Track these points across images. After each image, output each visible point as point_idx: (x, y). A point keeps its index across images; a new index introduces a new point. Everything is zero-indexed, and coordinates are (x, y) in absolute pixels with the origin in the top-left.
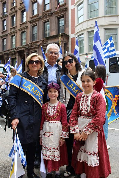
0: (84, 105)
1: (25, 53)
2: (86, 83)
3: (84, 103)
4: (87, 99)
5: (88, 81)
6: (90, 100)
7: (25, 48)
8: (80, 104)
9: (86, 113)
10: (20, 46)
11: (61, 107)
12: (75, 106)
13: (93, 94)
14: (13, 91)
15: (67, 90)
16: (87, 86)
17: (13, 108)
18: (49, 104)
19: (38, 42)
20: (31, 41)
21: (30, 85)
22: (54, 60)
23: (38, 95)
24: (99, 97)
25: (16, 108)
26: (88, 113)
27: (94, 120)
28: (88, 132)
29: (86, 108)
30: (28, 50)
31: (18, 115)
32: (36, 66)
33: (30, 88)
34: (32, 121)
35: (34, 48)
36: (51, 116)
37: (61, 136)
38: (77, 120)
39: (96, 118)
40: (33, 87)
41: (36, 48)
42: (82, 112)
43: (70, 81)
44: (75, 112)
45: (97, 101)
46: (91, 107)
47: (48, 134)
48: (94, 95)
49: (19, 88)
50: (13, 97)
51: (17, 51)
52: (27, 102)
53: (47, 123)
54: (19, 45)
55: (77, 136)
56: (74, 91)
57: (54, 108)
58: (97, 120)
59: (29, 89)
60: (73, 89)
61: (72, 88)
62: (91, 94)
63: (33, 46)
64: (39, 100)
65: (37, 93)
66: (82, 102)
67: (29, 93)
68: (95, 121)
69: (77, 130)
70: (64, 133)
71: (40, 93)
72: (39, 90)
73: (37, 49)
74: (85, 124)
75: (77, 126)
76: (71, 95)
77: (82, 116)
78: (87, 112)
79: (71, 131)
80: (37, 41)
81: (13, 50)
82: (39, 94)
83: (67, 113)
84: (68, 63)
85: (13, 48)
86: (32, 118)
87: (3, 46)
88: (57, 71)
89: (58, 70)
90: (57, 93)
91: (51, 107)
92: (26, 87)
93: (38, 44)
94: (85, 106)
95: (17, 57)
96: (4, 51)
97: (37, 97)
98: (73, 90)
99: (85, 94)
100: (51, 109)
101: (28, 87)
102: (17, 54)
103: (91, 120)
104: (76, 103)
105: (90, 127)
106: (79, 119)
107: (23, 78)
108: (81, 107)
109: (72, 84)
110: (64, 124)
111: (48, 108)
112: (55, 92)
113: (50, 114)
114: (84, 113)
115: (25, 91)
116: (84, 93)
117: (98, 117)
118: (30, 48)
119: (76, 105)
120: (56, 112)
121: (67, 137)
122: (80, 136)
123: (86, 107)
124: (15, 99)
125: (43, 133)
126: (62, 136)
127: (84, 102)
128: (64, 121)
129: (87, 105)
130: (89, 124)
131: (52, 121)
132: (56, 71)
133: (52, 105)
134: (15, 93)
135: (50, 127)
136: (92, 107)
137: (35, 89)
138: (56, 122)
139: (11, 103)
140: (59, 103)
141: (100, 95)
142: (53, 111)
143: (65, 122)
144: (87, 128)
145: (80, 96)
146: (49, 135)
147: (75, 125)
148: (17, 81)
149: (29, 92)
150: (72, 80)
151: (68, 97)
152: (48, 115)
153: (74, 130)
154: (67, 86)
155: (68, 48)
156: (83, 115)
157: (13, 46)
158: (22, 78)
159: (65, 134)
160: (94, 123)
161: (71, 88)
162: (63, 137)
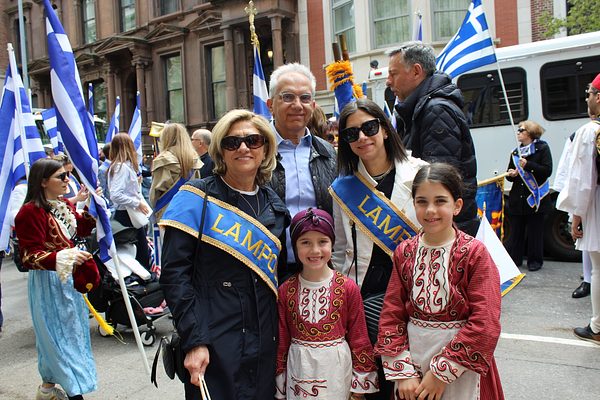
0: (426, 284)
1: (136, 61)
2: (432, 208)
3: (426, 278)
4: (437, 261)
5: (440, 201)
6: (446, 265)
7: (135, 40)
8: (411, 280)
9: (436, 309)
10: (114, 35)
11: (344, 291)
12: (393, 287)
13: (455, 245)
14: (181, 248)
15: (360, 227)
16: (436, 217)
17: (185, 311)
18: (304, 284)
19: (183, 16)
20: (155, 15)
21: (238, 226)
22: (298, 120)
23: (266, 257)
24: (477, 254)
25: (195, 308)
26: (444, 311)
27: (465, 334)
28: (447, 373)
29: (436, 294)
30: (145, 49)
31: (204, 333)
32: (249, 155)
33: (237, 235)
34: (255, 350)
35: (170, 41)
36: (313, 325)
37: (352, 390)
38: (405, 332)
39: (474, 326)
40: (249, 232)
41: (177, 39)
42: (421, 307)
43: (368, 197)
44: (396, 308)
45: (471, 271)
46: (451, 291)
47: (308, 388)
48: (461, 249)
49: (200, 236)
50: (180, 270)
51: (107, 55)
52: (229, 285)
53: (302, 349)
54: (109, 32)
55: (410, 388)
56: (386, 232)
57: (321, 297)
58: (476, 334)
59: (236, 240)
60: (382, 225)
61: (379, 222)
62: (448, 245)
63: (166, 33)
64: (269, 274)
65: (260, 250)
66: (419, 272)
67: (237, 255)
68: (469, 335)
69: (408, 369)
70: (361, 377)
71: (270, 250)
72: (268, 240)
73: (182, 44)
74: (435, 348)
75: (405, 355)
76: (375, 247)
77: (422, 322)
78: (439, 308)
79: (386, 371)
80: (179, 15)
81: (87, 52)
82: (267, 252)
83: (366, 309)
84: (362, 135)
85: (90, 42)
86: (250, 339)
88: (313, 161)
89: (315, 155)
90: (328, 247)
91: (311, 294)
92: (226, 234)
93: (184, 24)
94: (433, 286)
95: (106, 77)
97: (262, 264)
98: (383, 227)
99: (427, 246)
100: (311, 300)
101: (229, 232)
102: (107, 67)
103: (454, 331)
104: (394, 274)
105: (453, 358)
106: (412, 328)
107: (210, 198)
108: (416, 290)
109: (379, 209)
110: (359, 346)
111: (302, 297)
112: (323, 242)
113: (310, 319)
114: (428, 311)
115: (222, 246)
116: (421, 242)
117: (477, 322)
118: (153, 40)
119: (398, 282)
120: (331, 310)
121: (371, 390)
122: (419, 387)
123: (433, 288)
124: (187, 278)
125: (291, 384)
126: (354, 387)
127: (427, 272)
128: (358, 336)
129: (437, 281)
130: (449, 346)
131: (318, 340)
132: (308, 161)
133: (314, 286)
134: (185, 255)
135: (314, 363)
136: (456, 290)
137: (256, 237)
138: (331, 342)
139: (175, 293)
140: (336, 276)
141: (480, 248)
142: (319, 306)
143: (360, 341)
144: (442, 359)
145: (410, 252)
146: (314, 390)
147: (400, 351)
148: (191, 211)
149: (237, 249)
150: (376, 192)
151: (366, 254)
152: (302, 321)
153: (399, 368)
154: (359, 214)
155: (297, 36)
156: (426, 316)
157: (87, 33)
158: (206, 202)
159: (366, 379)
160: (467, 344)
161: (375, 222)
162: (359, 390)
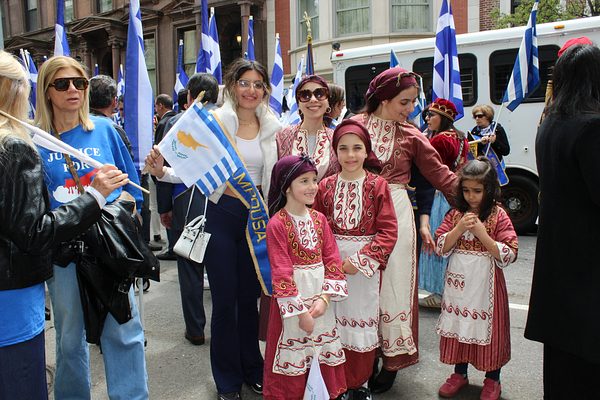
0: (344, 208)
1: (112, 41)
3: (344, 204)
4: (353, 191)
5: (357, 148)
6: (360, 194)
7: (110, 21)
9: (350, 227)
10: (91, 16)
11: (321, 222)
13: (366, 180)
16: (355, 159)
26: (356, 228)
29: (351, 215)
30: (121, 30)
35: (144, 24)
36: (313, 251)
42: (340, 225)
48: (371, 182)
51: (83, 35)
54: (86, 12)
62: (361, 180)
66: (338, 199)
73: (156, 27)
78: (353, 225)
85: (68, 21)
87: (27, 14)
93: (158, 7)
95: (83, 55)
96: (31, 32)
102: (84, 46)
108: (336, 212)
111: (299, 229)
114: (345, 228)
116: (340, 178)
123: (349, 211)
126: (326, 290)
131: (315, 263)
136: (367, 212)
145: (331, 185)
152: (302, 249)
156: (344, 232)
157: (66, 13)
159: (337, 284)
